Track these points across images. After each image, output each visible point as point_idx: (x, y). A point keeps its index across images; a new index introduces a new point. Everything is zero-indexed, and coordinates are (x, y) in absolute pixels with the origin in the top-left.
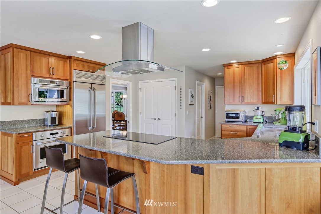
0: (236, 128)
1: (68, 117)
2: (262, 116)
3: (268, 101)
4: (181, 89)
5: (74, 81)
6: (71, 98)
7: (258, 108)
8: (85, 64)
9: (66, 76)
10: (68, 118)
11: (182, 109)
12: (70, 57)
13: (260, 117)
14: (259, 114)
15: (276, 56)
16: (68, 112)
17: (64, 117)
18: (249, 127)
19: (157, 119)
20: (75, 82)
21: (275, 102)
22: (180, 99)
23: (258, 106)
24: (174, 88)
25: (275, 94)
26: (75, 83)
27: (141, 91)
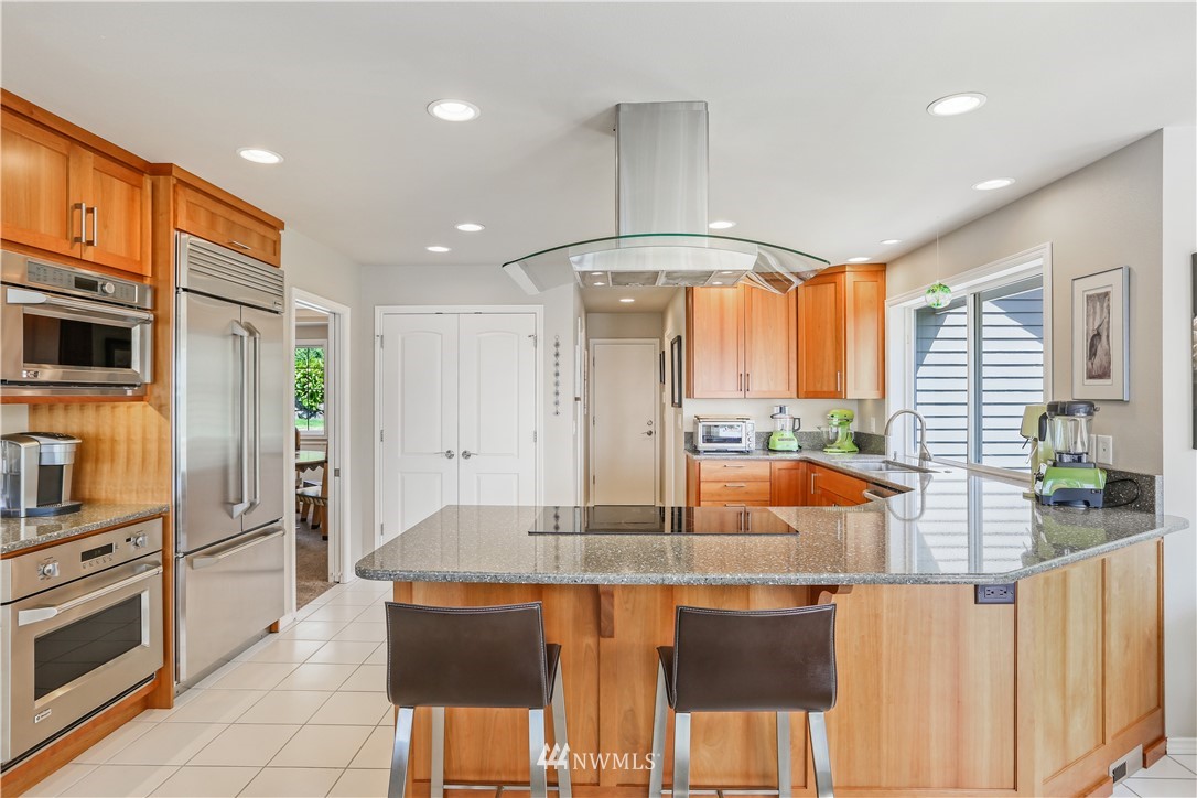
0: (740, 472)
1: (137, 459)
2: (794, 431)
3: (819, 389)
4: (557, 345)
5: (184, 284)
6: (159, 371)
7: (782, 410)
8: (220, 210)
9: (138, 259)
10: (136, 468)
11: (560, 416)
12: (162, 170)
13: (789, 434)
14: (787, 429)
15: (844, 266)
16: (137, 437)
17: (97, 460)
18: (779, 465)
19: (456, 454)
20: (185, 290)
21: (841, 392)
22: (554, 378)
23: (782, 403)
24: (532, 340)
25: (841, 372)
26: (184, 296)
27: (382, 346)
